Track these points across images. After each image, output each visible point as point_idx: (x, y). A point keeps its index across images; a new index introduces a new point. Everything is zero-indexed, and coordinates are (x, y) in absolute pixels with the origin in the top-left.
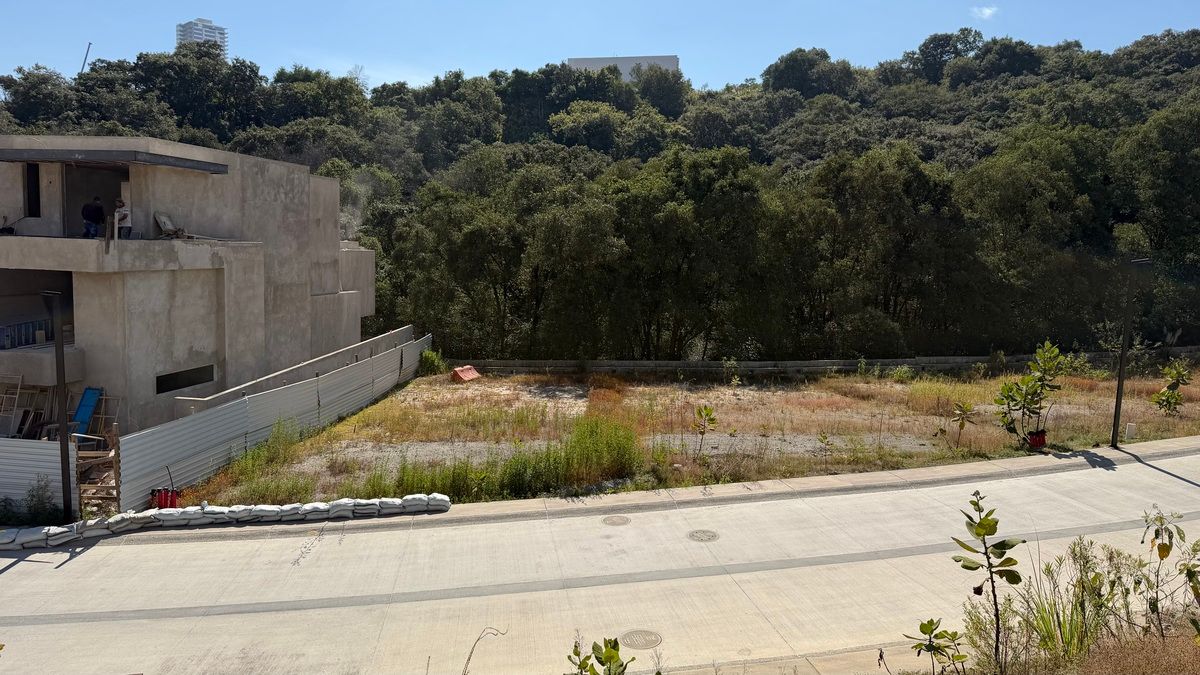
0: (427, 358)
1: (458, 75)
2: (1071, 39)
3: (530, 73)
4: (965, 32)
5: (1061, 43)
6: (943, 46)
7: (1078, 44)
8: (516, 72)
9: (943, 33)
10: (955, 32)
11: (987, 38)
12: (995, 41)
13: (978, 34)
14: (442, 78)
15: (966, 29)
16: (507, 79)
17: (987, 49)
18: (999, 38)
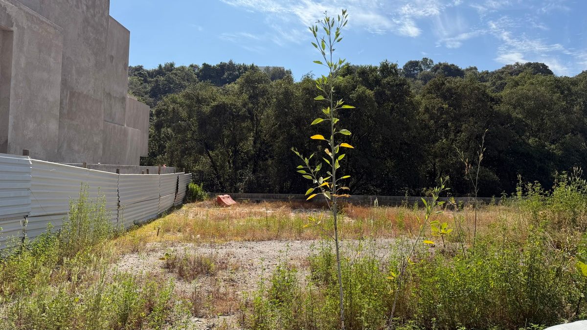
0: (192, 190)
1: (172, 65)
2: (472, 66)
3: (212, 65)
4: (425, 60)
5: (468, 68)
6: (414, 66)
7: (475, 68)
8: (204, 64)
9: (415, 60)
10: (420, 59)
11: (436, 63)
12: (440, 64)
13: (431, 61)
14: (163, 66)
15: (426, 58)
16: (199, 69)
17: (437, 68)
18: (442, 62)
